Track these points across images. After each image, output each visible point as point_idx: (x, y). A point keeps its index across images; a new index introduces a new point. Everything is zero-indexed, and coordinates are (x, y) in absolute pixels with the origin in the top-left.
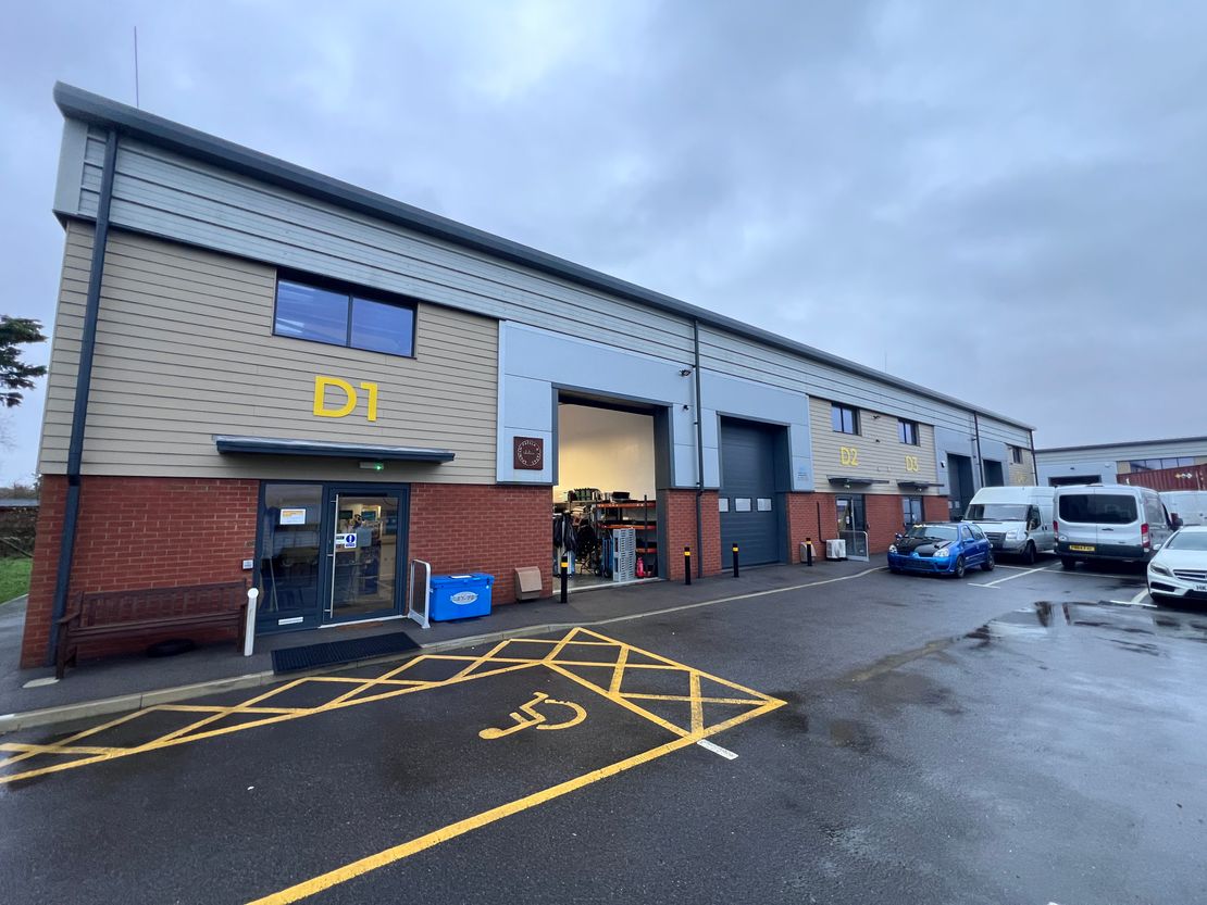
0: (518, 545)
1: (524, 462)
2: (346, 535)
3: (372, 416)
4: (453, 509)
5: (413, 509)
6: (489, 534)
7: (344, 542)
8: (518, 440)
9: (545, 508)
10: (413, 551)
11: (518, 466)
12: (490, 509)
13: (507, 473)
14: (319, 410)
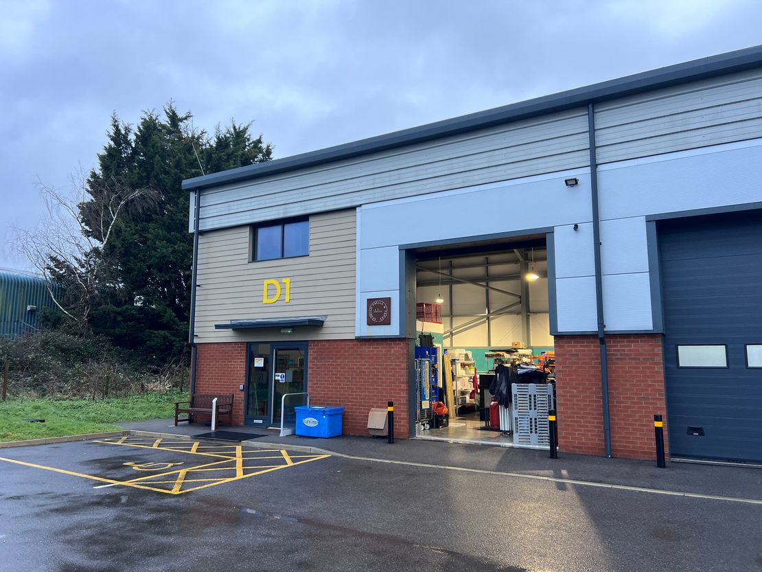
0: (377, 389)
1: (374, 319)
2: (280, 374)
3: (287, 300)
4: (331, 358)
5: (310, 358)
6: (355, 378)
7: (279, 378)
8: (370, 301)
9: (399, 358)
10: (310, 387)
11: (370, 323)
12: (356, 358)
13: (363, 329)
14: (266, 301)
